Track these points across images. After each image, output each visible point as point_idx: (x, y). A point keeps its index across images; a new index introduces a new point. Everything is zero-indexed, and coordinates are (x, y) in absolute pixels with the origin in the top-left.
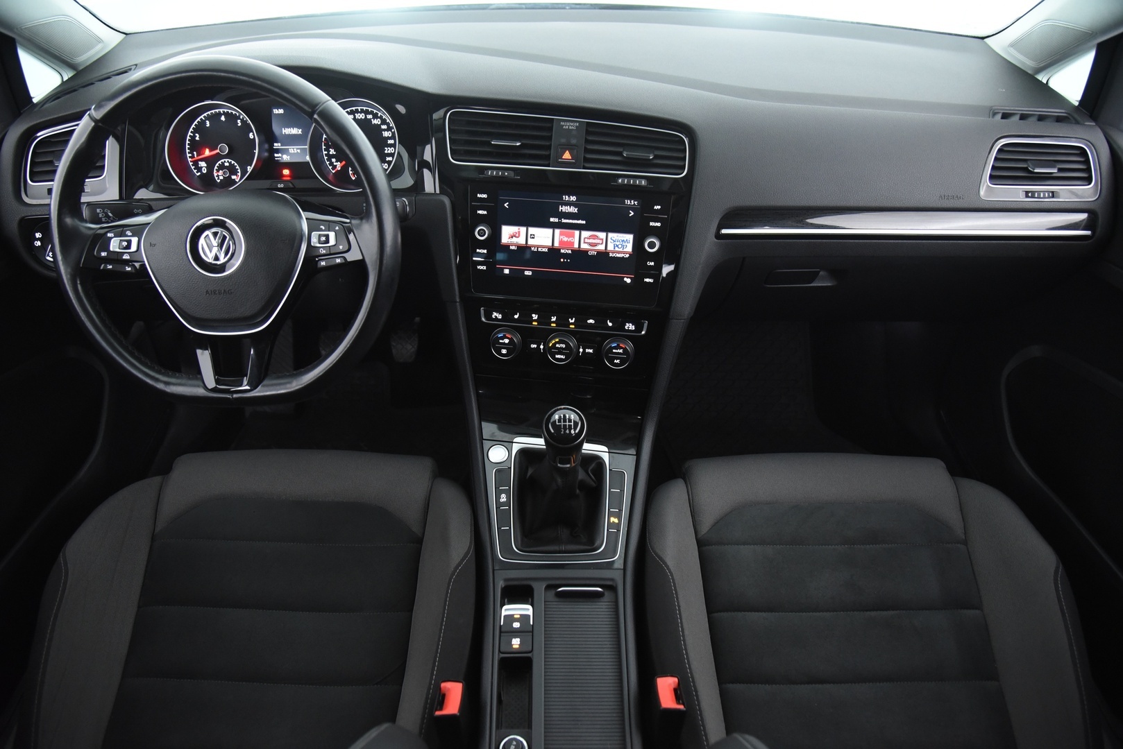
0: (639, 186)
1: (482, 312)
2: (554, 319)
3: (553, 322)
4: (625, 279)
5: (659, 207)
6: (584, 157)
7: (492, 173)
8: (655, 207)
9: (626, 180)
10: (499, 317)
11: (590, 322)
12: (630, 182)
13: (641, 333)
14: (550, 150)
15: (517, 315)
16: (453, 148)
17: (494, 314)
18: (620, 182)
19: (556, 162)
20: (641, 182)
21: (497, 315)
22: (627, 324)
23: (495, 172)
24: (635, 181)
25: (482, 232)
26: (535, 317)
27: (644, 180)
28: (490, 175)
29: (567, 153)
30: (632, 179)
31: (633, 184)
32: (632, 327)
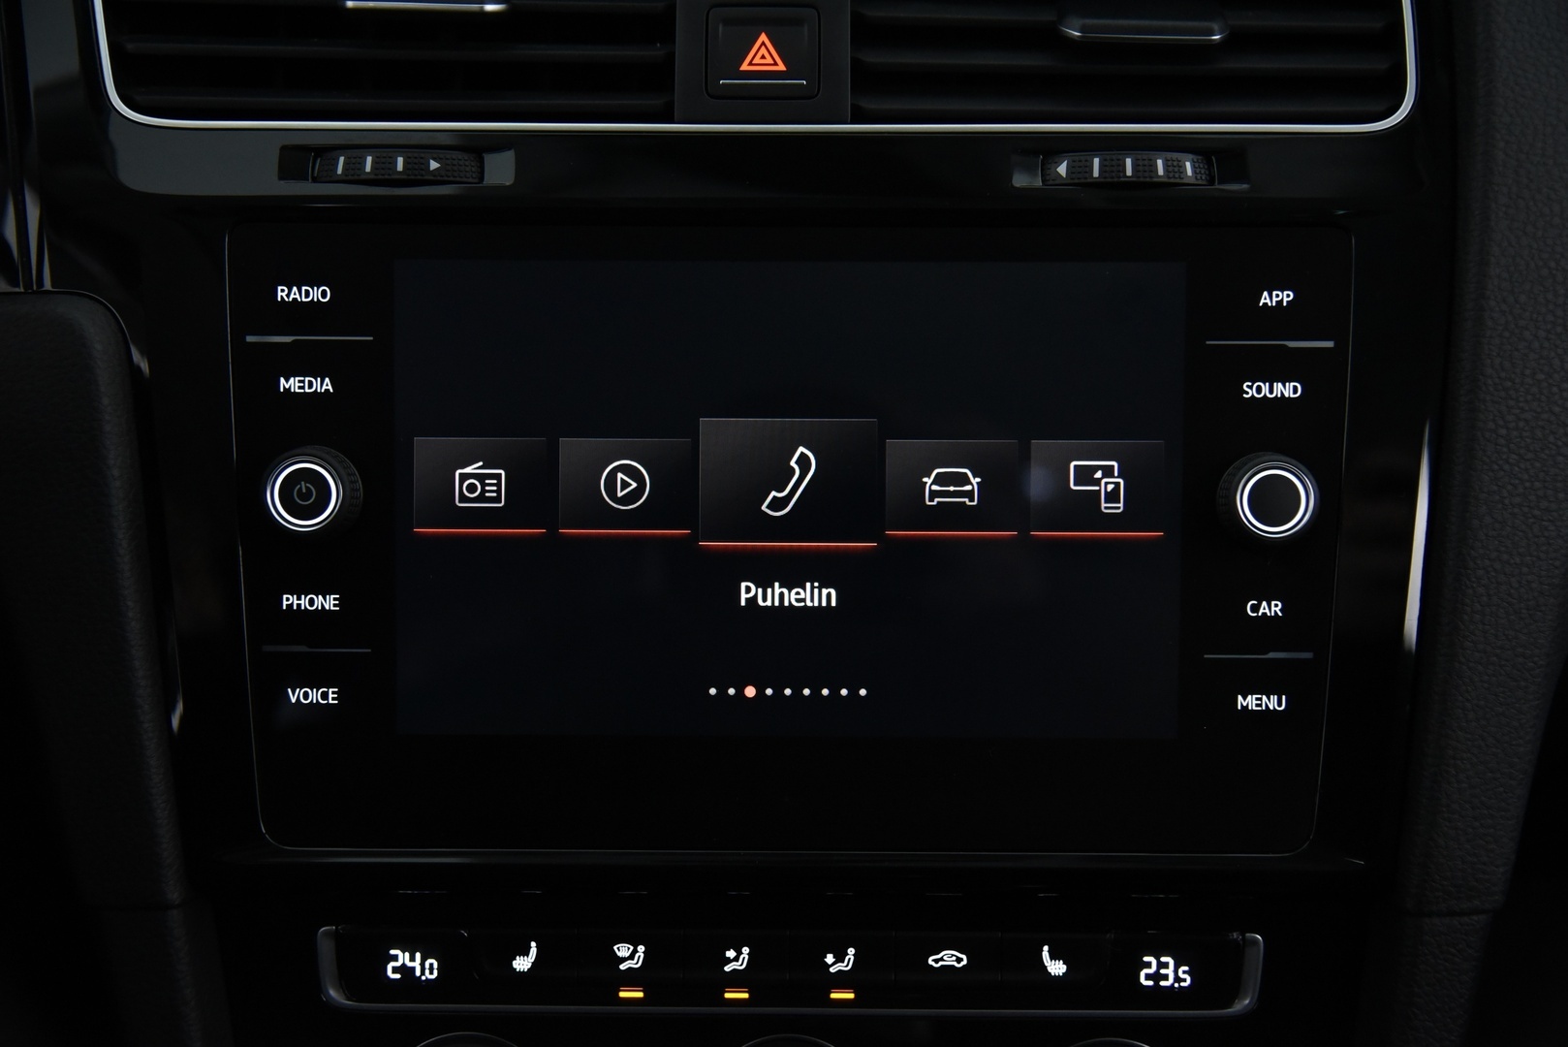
0: (1173, 185)
1: (326, 949)
2: (738, 960)
3: (737, 980)
5: (1286, 297)
6: (856, 63)
7: (354, 165)
8: (1265, 299)
9: (1096, 161)
10: (427, 972)
11: (941, 963)
12: (1119, 171)
13: (1229, 1004)
14: (669, 37)
15: (526, 953)
16: (130, 47)
17: (395, 958)
18: (1064, 175)
19: (708, 95)
20: (1176, 169)
21: (412, 959)
22: (1146, 959)
23: (369, 159)
24: (1146, 162)
25: (304, 491)
26: (631, 957)
27: (1191, 156)
28: (344, 178)
29: (763, 44)
30: (1128, 156)
31: (1134, 179)
32: (1176, 972)
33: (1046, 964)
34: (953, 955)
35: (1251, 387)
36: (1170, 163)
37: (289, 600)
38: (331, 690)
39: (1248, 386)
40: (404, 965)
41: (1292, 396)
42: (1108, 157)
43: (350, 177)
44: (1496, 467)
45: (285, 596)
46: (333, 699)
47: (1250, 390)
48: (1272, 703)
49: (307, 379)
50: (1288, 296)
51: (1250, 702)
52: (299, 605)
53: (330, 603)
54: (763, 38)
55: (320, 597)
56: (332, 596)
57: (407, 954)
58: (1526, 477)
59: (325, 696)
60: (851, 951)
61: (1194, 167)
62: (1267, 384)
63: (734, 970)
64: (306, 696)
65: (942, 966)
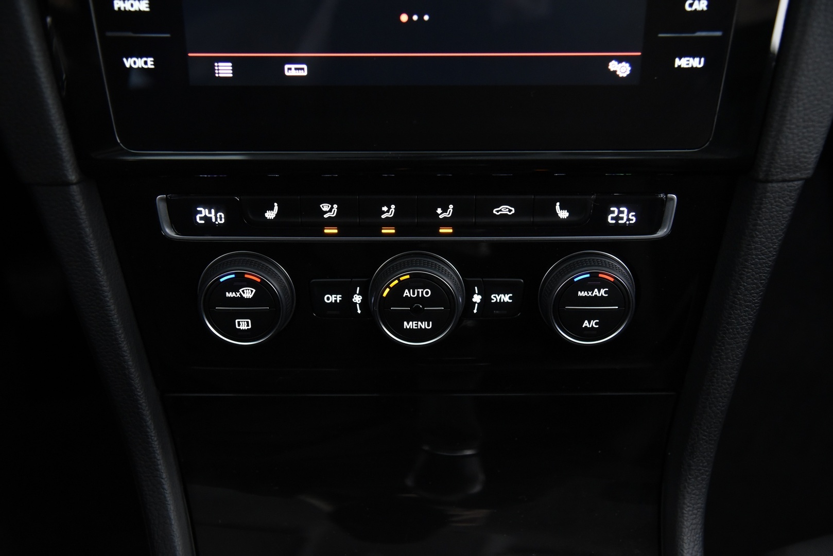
1: (162, 208)
2: (389, 212)
3: (388, 223)
4: (613, 66)
10: (219, 220)
11: (500, 213)
13: (655, 232)
15: (272, 209)
17: (200, 212)
21: (210, 213)
22: (612, 209)
26: (330, 211)
32: (628, 215)
33: (558, 212)
34: (507, 208)
37: (118, 4)
38: (149, 60)
40: (205, 215)
46: (151, 64)
48: (696, 62)
51: (683, 62)
52: (125, 7)
53: (143, 5)
55: (137, 2)
57: (207, 210)
59: (146, 63)
60: (451, 207)
63: (387, 217)
64: (135, 63)
65: (501, 214)
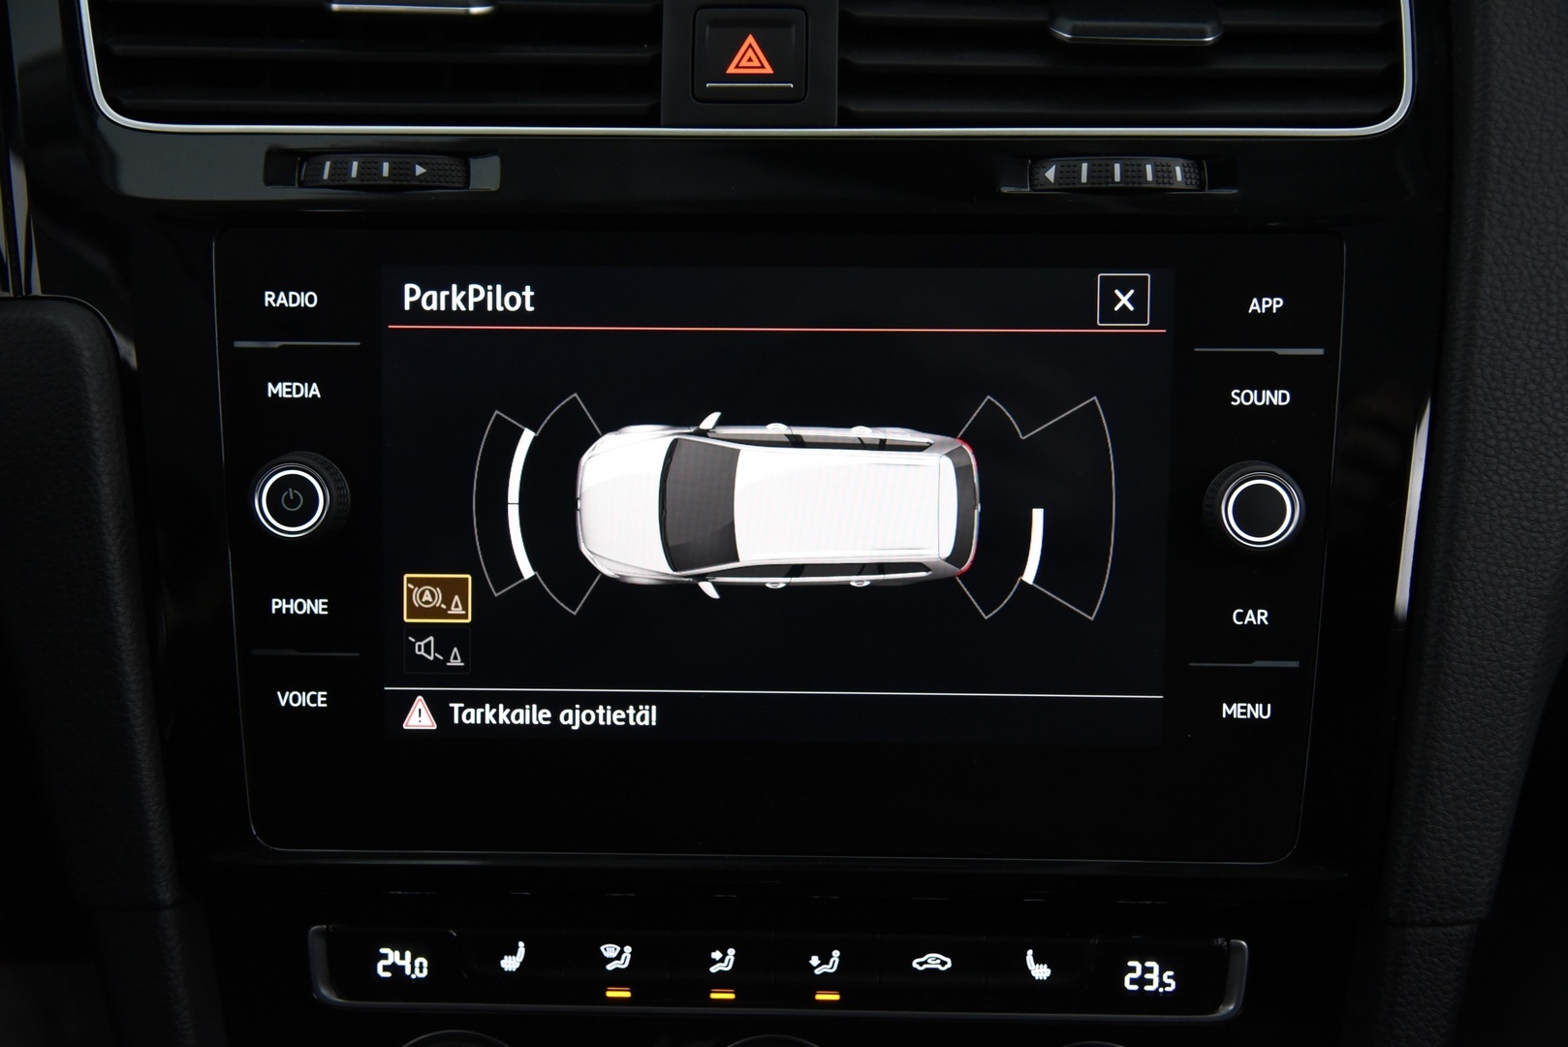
0: (1161, 194)
1: (318, 948)
2: (724, 961)
3: (722, 980)
5: (1276, 303)
6: (844, 65)
7: (339, 170)
8: (1254, 306)
9: (1085, 166)
11: (925, 966)
12: (1107, 177)
13: (1215, 1009)
14: (655, 38)
15: (514, 953)
16: (117, 49)
17: (385, 957)
18: (1052, 181)
19: (694, 97)
20: (1166, 175)
21: (402, 957)
22: (1131, 964)
23: (355, 164)
24: (1135, 168)
25: (292, 497)
26: (618, 958)
27: (1181, 161)
28: (331, 183)
29: (750, 46)
30: (1117, 161)
31: (1122, 185)
32: (1161, 976)
33: (1030, 968)
34: (937, 958)
35: (1239, 395)
36: (1159, 168)
37: (278, 604)
38: (320, 693)
39: (1236, 394)
40: (394, 964)
41: (1281, 404)
42: (1096, 162)
43: (336, 183)
44: (1485, 478)
45: (274, 601)
46: (322, 702)
47: (1238, 398)
48: (1257, 711)
49: (295, 384)
50: (1278, 303)
51: (1235, 710)
52: (288, 610)
53: (319, 607)
54: (750, 40)
55: (309, 601)
56: (321, 601)
57: (397, 953)
58: (1515, 488)
59: (314, 699)
60: (836, 953)
61: (1184, 172)
62: (1256, 392)
63: (720, 971)
64: (295, 699)
65: (926, 969)
